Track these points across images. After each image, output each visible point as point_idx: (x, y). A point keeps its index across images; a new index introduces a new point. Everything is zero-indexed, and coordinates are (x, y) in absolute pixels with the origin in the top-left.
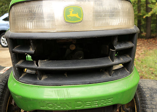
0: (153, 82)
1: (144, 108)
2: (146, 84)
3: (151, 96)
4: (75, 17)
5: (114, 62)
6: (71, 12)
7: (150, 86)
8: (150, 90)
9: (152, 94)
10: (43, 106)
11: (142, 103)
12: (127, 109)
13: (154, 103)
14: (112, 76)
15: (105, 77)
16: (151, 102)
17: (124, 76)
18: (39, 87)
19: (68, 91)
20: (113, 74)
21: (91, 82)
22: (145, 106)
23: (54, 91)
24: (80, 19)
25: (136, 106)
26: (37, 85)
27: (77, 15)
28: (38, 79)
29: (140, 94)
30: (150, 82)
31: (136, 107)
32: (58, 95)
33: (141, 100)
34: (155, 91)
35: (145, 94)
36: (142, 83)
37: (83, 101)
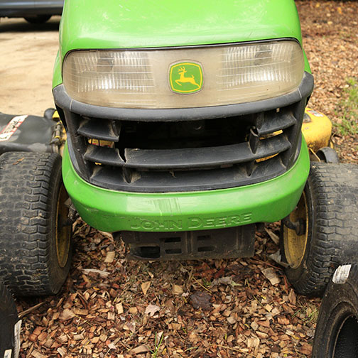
0: (350, 172)
1: (319, 224)
2: (334, 176)
3: (338, 202)
4: (189, 83)
5: (256, 155)
6: (182, 74)
7: (340, 181)
8: (339, 190)
9: (341, 199)
10: (136, 226)
11: (319, 216)
12: (294, 224)
13: (342, 217)
14: (253, 176)
15: (240, 179)
16: (336, 215)
17: (274, 175)
18: (127, 195)
19: (177, 201)
20: (255, 171)
21: (215, 187)
22: (323, 222)
23: (154, 201)
24: (198, 87)
25: (307, 219)
26: (123, 190)
27: (191, 80)
28: (125, 180)
29: (318, 197)
30: (343, 172)
31: (307, 222)
32: (161, 208)
33: (318, 210)
34: (349, 192)
35: (326, 199)
36: (327, 174)
37: (202, 217)
